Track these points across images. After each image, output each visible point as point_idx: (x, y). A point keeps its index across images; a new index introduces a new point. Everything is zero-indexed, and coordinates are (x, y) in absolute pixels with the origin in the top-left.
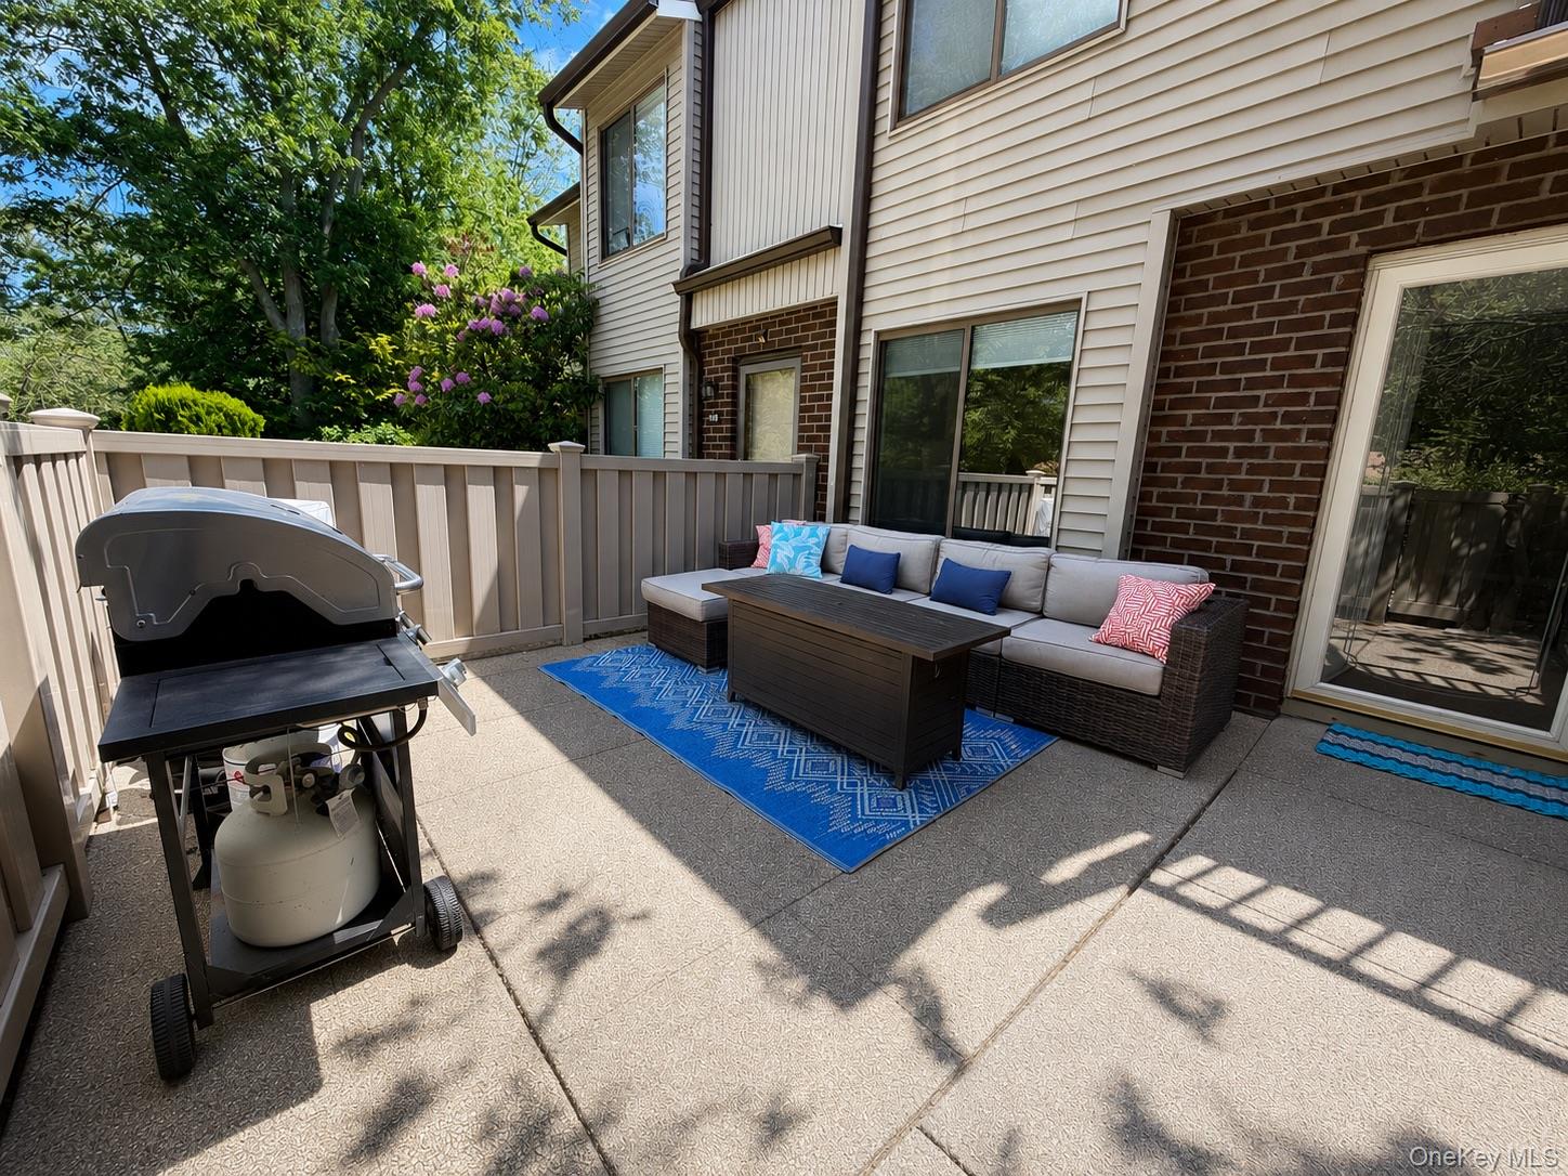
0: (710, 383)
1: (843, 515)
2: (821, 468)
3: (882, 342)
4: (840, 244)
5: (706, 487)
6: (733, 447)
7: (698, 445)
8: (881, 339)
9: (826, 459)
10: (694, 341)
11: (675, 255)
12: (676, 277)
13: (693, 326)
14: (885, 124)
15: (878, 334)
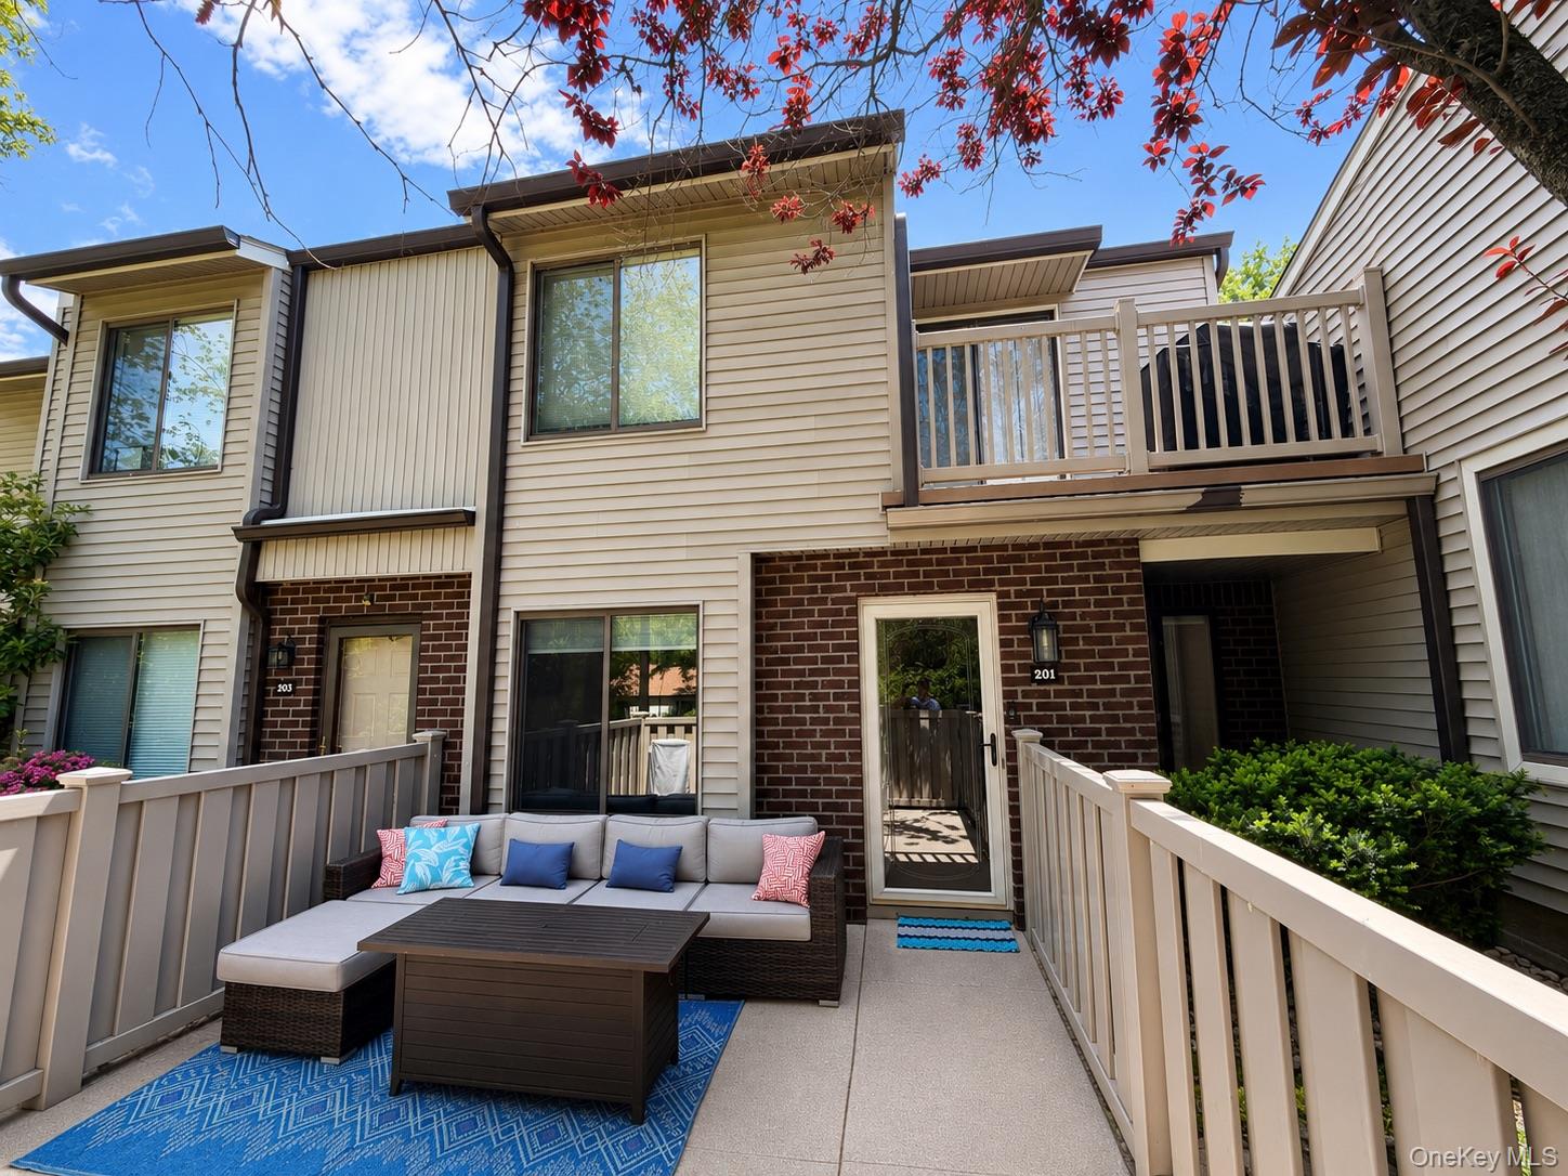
0: (281, 647)
1: (482, 806)
2: (449, 746)
3: (522, 621)
4: (474, 525)
5: (265, 802)
6: (314, 735)
7: (253, 744)
8: (521, 618)
9: (460, 734)
10: (258, 597)
11: (239, 495)
12: (239, 521)
13: (260, 578)
14: (517, 435)
15: (518, 613)
